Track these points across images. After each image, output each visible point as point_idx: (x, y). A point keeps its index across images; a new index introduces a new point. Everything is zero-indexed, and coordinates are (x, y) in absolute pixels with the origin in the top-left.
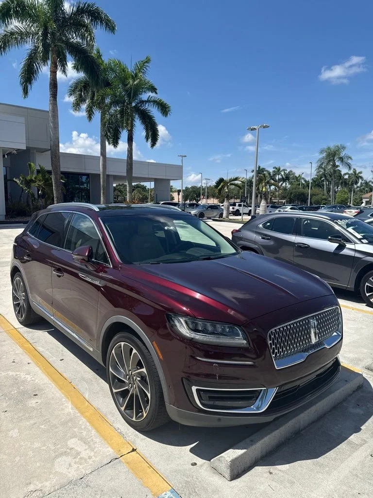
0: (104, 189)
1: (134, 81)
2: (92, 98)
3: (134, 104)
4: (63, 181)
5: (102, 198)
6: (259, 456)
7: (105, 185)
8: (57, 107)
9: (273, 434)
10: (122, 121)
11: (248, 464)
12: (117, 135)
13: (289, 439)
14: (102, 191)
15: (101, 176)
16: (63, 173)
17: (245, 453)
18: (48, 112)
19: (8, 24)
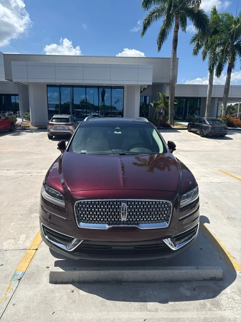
0: (208, 108)
1: (236, 25)
2: (206, 44)
3: (235, 43)
4: (176, 103)
5: (206, 114)
6: (77, 280)
7: (209, 105)
8: (176, 55)
9: (92, 272)
10: (222, 57)
11: (66, 280)
12: (221, 68)
13: (108, 282)
14: (206, 109)
15: (207, 98)
16: (176, 98)
17: (63, 272)
18: (170, 58)
19: (149, 8)
